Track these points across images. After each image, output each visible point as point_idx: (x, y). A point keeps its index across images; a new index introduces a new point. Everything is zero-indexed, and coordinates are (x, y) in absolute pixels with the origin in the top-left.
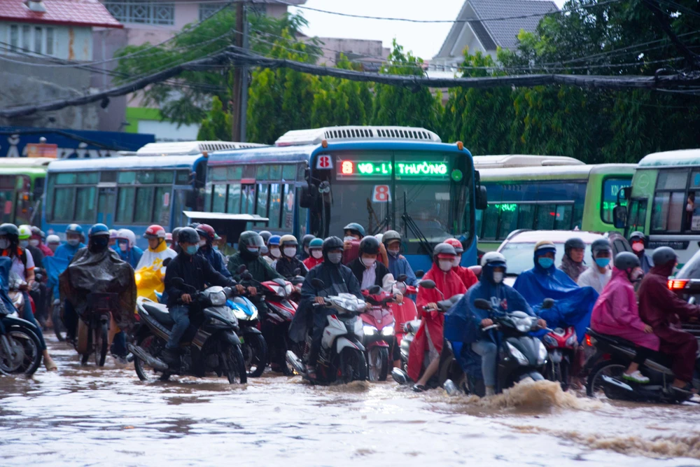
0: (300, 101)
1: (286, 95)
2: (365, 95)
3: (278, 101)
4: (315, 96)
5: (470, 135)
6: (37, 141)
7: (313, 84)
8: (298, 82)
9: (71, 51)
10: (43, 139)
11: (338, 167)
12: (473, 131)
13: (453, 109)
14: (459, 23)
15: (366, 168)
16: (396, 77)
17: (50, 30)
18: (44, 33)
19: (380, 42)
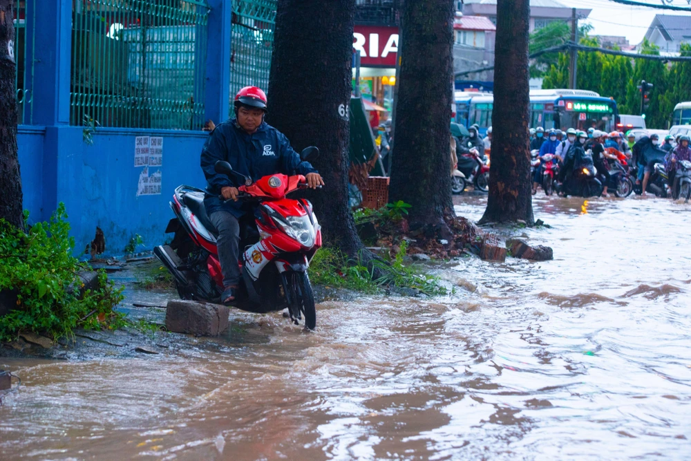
0: (595, 67)
1: (588, 64)
2: (629, 64)
3: (584, 67)
4: (604, 65)
5: (685, 84)
6: (469, 87)
7: (602, 58)
8: (594, 58)
9: (475, 43)
10: (471, 86)
11: (566, 105)
12: (686, 83)
13: (675, 72)
14: (651, 28)
15: (578, 107)
16: (647, 55)
17: (465, 33)
18: (462, 34)
19: (625, 38)
